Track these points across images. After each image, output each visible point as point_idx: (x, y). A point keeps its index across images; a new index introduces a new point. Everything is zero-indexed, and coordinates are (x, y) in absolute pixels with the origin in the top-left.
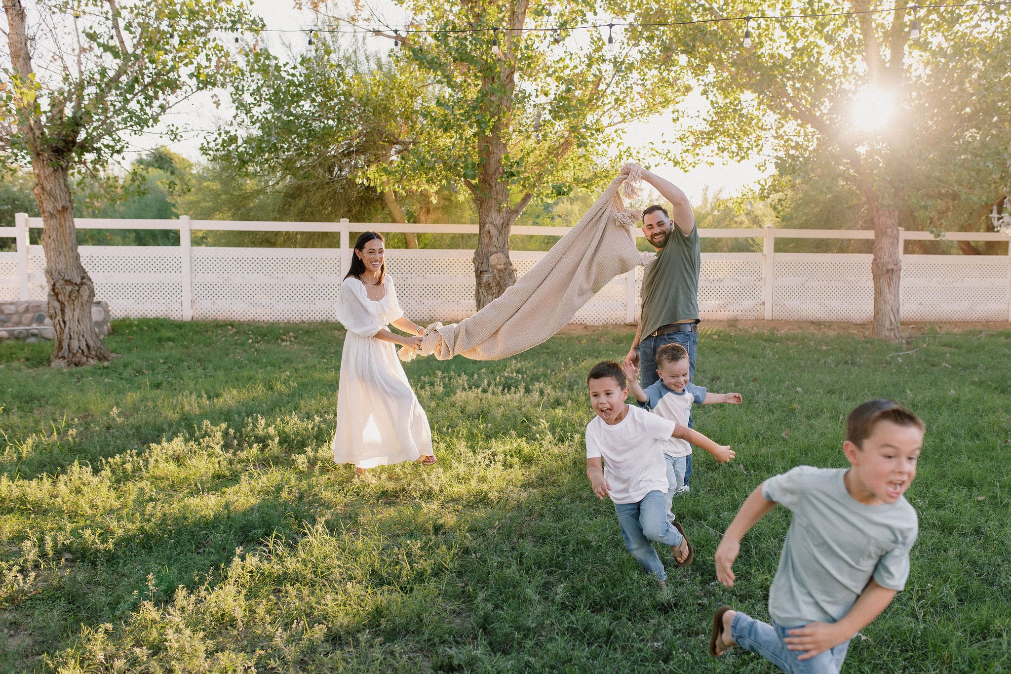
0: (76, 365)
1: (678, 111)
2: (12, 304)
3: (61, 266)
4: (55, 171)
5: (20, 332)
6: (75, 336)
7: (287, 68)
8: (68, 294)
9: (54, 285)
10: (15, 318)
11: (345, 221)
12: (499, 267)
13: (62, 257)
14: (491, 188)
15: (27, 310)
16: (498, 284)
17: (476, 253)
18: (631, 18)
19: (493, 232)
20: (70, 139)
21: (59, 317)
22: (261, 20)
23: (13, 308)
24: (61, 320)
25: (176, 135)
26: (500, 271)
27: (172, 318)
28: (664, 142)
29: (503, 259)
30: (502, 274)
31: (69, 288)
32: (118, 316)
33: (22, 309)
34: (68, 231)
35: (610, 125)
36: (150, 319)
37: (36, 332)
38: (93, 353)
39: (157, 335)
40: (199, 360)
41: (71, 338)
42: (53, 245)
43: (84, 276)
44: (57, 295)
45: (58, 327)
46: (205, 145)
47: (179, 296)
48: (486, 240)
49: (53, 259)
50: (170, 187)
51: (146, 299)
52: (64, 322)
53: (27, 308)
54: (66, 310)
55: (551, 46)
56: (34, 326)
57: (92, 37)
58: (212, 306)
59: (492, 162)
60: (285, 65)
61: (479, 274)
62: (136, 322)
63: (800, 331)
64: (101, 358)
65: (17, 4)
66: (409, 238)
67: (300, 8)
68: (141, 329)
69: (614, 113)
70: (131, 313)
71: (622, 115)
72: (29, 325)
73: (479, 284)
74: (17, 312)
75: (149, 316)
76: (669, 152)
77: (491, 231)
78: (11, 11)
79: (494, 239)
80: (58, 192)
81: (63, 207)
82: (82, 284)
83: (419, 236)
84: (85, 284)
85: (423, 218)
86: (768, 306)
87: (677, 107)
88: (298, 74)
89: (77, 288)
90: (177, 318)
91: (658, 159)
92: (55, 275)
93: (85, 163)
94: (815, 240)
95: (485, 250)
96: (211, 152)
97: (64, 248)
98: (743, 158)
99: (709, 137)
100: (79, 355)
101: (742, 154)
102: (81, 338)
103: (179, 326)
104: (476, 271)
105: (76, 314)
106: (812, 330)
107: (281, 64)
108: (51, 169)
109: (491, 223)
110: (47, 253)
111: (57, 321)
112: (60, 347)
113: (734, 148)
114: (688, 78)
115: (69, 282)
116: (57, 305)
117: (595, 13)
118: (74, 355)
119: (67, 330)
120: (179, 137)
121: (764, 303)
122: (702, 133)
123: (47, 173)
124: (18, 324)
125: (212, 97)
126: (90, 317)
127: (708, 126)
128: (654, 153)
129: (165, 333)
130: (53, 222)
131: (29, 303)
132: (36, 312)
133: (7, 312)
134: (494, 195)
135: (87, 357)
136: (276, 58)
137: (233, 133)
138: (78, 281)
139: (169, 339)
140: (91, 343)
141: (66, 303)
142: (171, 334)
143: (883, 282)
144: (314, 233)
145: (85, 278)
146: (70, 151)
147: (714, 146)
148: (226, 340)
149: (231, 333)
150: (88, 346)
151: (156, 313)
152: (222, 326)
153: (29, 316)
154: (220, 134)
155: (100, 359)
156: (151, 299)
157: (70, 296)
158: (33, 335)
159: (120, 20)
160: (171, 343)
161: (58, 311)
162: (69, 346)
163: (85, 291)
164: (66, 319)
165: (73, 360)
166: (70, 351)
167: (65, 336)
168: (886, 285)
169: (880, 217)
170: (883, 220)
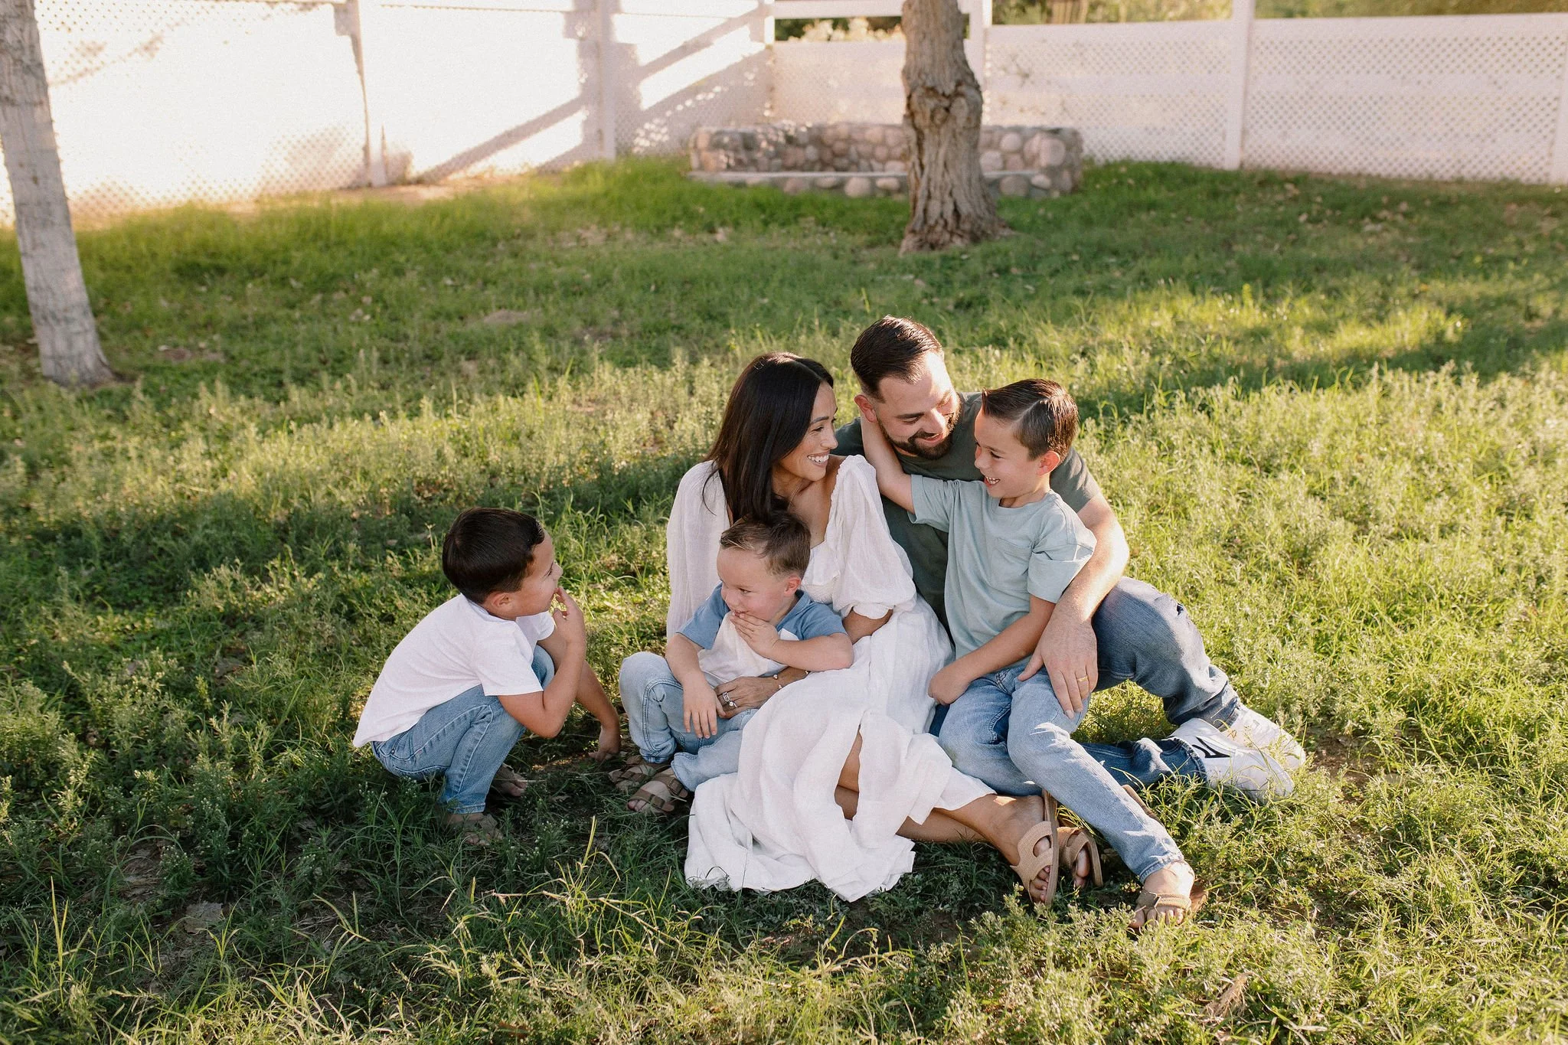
0: (932, 247)
6: (936, 193)
8: (928, 115)
9: (909, 97)
21: (914, 158)
24: (917, 162)
31: (931, 103)
41: (929, 197)
43: (965, 79)
44: (913, 116)
45: (912, 176)
52: (922, 167)
54: (926, 145)
64: (978, 236)
82: (957, 94)
84: (962, 95)
89: (945, 103)
92: (914, 77)
97: (932, 26)
100: (939, 229)
102: (947, 198)
105: (942, 151)
110: (908, 46)
111: (910, 164)
115: (932, 91)
116: (911, 133)
118: (931, 229)
119: (924, 182)
135: (952, 233)
140: (965, 208)
141: (926, 131)
145: (966, 82)
150: (956, 212)
152: (1277, 183)
157: (932, 117)
161: (913, 145)
162: (925, 211)
163: (961, 109)
164: (925, 161)
165: (930, 237)
166: (925, 222)
167: (921, 193)
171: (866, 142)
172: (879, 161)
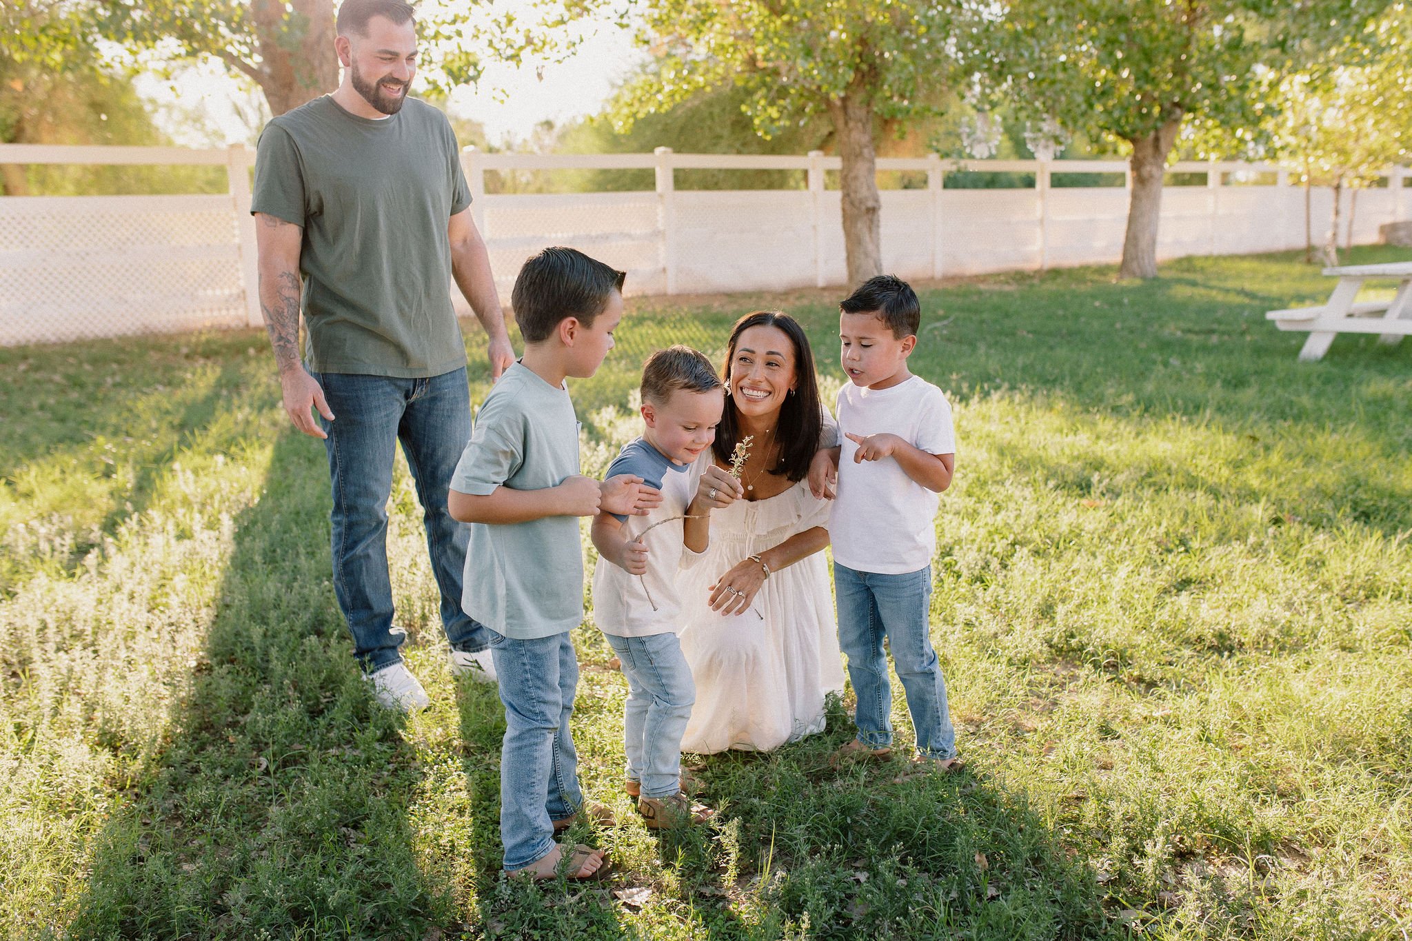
86: (671, 273)
143: (861, 226)
168: (865, 231)
169: (850, 131)
170: (855, 135)
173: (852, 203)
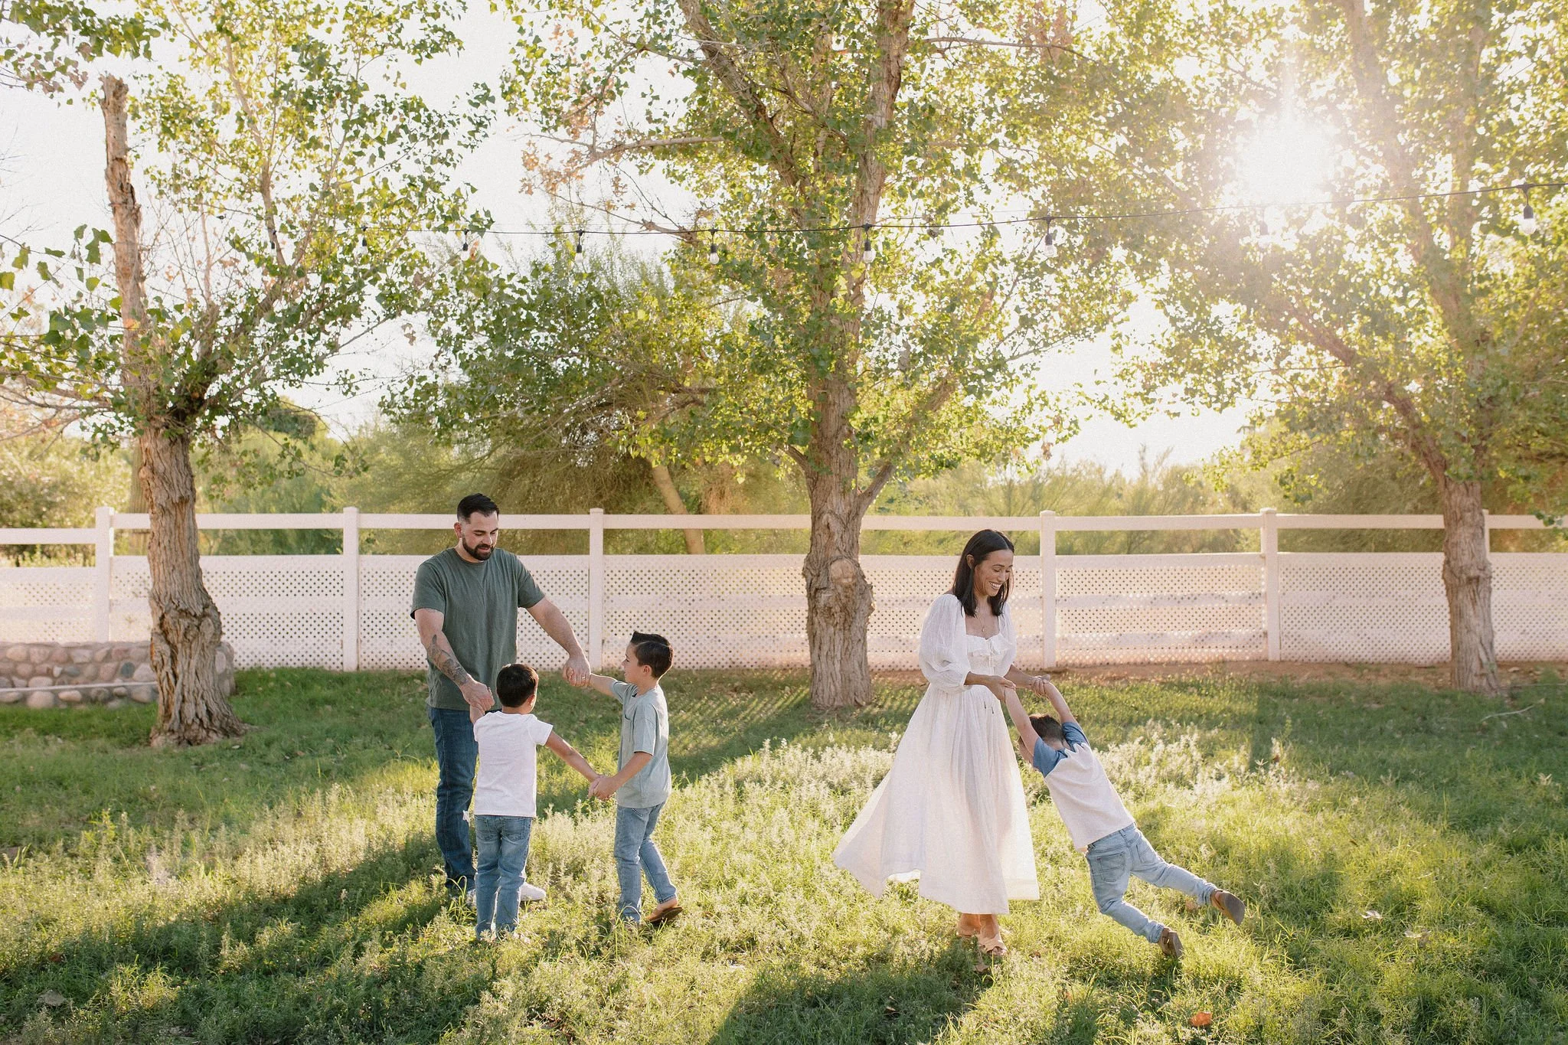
0: (189, 743)
1: (1120, 336)
2: (86, 647)
3: (174, 588)
4: (172, 443)
5: (99, 692)
6: (190, 697)
7: (514, 281)
8: (182, 631)
9: (163, 617)
10: (89, 670)
11: (597, 512)
12: (845, 581)
13: (176, 574)
14: (831, 457)
15: (108, 657)
16: (844, 608)
17: (808, 560)
18: (1037, 193)
19: (836, 527)
20: (197, 395)
21: (168, 668)
22: (487, 214)
23: (87, 653)
24: (170, 672)
25: (350, 386)
26: (847, 588)
27: (326, 668)
28: (1098, 383)
29: (851, 569)
30: (850, 593)
31: (185, 622)
32: (244, 664)
33: (100, 655)
34: (187, 534)
35: (1012, 358)
36: (292, 670)
37: (123, 691)
38: (217, 723)
39: (306, 696)
40: (379, 734)
42: (163, 557)
43: (208, 604)
44: (165, 633)
45: (165, 683)
46: (388, 398)
47: (338, 633)
48: (824, 540)
49: (162, 578)
50: (337, 465)
51: (287, 637)
52: (175, 676)
53: (109, 653)
54: (179, 657)
55: (923, 242)
56: (118, 682)
57: (237, 244)
58: (388, 648)
59: (833, 417)
60: (510, 276)
61: (813, 593)
62: (273, 675)
63: (1329, 679)
64: (228, 731)
65: (130, 200)
66: (691, 537)
67: (530, 192)
68: (283, 686)
69: (1018, 339)
70: (263, 660)
71: (1032, 343)
72: (110, 680)
73: (813, 609)
74: (92, 661)
75: (291, 664)
76: (1106, 398)
77: (832, 525)
78: (120, 210)
79: (836, 537)
80: (174, 475)
81: (181, 498)
82: (204, 615)
83: (707, 533)
84: (209, 615)
85: (713, 505)
86: (1273, 637)
87: (1120, 328)
88: (529, 291)
89: (196, 622)
90: (334, 667)
91: (1090, 409)
92: (165, 602)
93: (213, 430)
94: (1341, 531)
95: (821, 556)
96: (395, 410)
97: (180, 560)
98: (1226, 405)
99: (1167, 372)
100: (195, 727)
101: (1223, 400)
102: (200, 700)
103: (341, 679)
104: (809, 588)
105: (193, 663)
106: (1349, 676)
107: (504, 276)
108: (167, 441)
109: (832, 512)
110: (153, 569)
111: (164, 674)
112: (167, 715)
113: (1211, 389)
114: (1128, 281)
115: (185, 613)
116: (166, 648)
117: (988, 191)
118: (188, 727)
119: (178, 689)
120: (353, 389)
121: (1266, 634)
122: (1155, 366)
123: (160, 446)
124: (94, 678)
125: (404, 327)
126: (214, 667)
127: (1164, 357)
128: (1084, 400)
129: (319, 691)
130: (165, 521)
131: (112, 645)
132: (122, 659)
133: (79, 660)
134: (834, 468)
135: (208, 730)
136: (495, 266)
137: (431, 380)
138: (199, 611)
139: (327, 701)
140: (214, 708)
141: (179, 646)
142: (328, 693)
143: (1464, 598)
144: (544, 531)
145: (208, 606)
146: (194, 412)
147: (1177, 387)
148: (415, 702)
149: (420, 690)
150: (209, 713)
151: (303, 660)
152: (405, 679)
153: (111, 666)
154: (411, 383)
155: (226, 734)
156: (295, 637)
157: (185, 635)
158: (120, 696)
159: (276, 218)
160: (328, 707)
161: (167, 658)
162: (180, 712)
163: (208, 630)
164: (178, 671)
165: (187, 735)
166: (181, 721)
167: (176, 697)
168: (1467, 602)
169: (1450, 494)
170: (1456, 498)
171: (9, 660)
172: (22, 677)
173: (1452, 572)
